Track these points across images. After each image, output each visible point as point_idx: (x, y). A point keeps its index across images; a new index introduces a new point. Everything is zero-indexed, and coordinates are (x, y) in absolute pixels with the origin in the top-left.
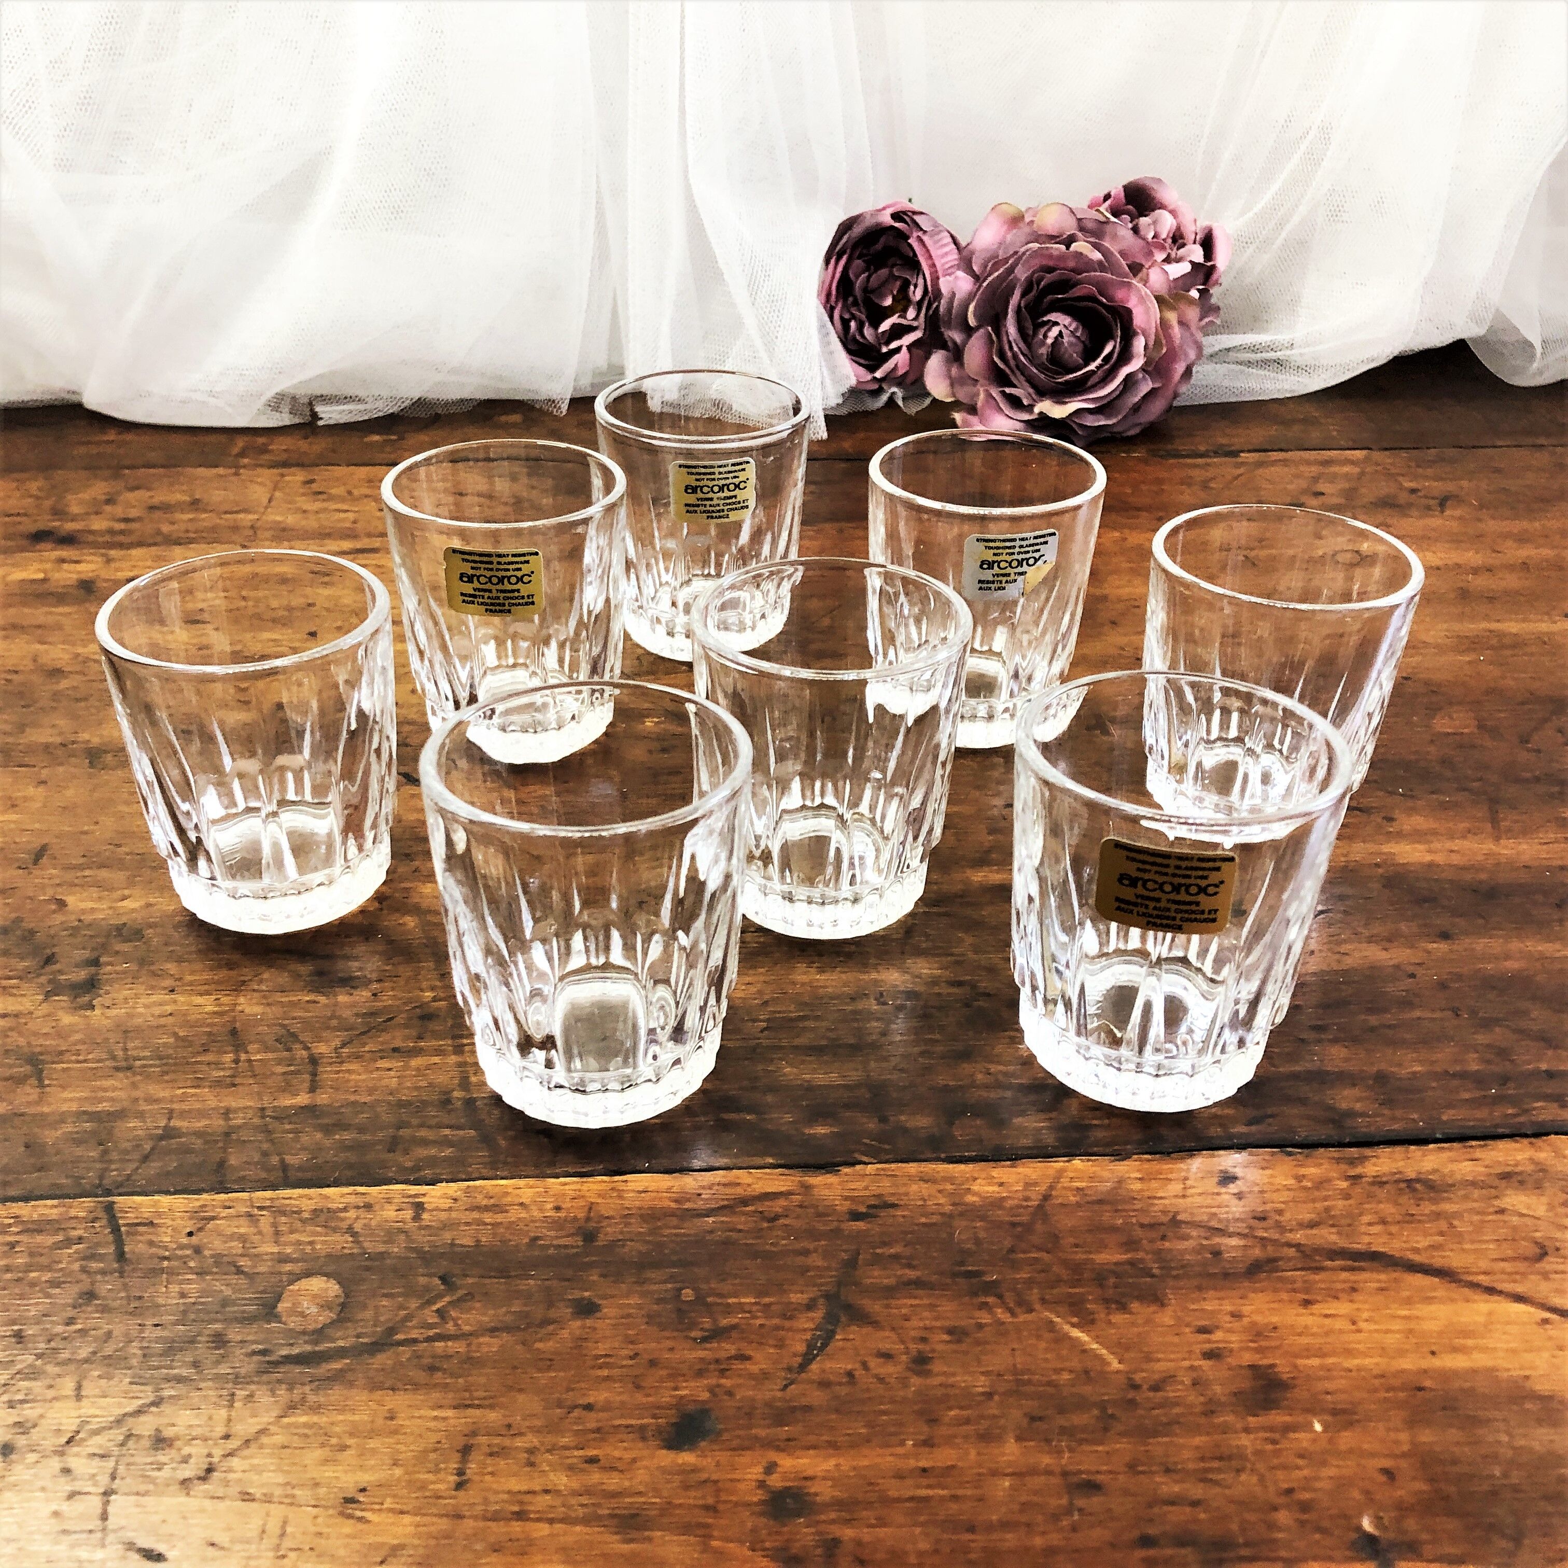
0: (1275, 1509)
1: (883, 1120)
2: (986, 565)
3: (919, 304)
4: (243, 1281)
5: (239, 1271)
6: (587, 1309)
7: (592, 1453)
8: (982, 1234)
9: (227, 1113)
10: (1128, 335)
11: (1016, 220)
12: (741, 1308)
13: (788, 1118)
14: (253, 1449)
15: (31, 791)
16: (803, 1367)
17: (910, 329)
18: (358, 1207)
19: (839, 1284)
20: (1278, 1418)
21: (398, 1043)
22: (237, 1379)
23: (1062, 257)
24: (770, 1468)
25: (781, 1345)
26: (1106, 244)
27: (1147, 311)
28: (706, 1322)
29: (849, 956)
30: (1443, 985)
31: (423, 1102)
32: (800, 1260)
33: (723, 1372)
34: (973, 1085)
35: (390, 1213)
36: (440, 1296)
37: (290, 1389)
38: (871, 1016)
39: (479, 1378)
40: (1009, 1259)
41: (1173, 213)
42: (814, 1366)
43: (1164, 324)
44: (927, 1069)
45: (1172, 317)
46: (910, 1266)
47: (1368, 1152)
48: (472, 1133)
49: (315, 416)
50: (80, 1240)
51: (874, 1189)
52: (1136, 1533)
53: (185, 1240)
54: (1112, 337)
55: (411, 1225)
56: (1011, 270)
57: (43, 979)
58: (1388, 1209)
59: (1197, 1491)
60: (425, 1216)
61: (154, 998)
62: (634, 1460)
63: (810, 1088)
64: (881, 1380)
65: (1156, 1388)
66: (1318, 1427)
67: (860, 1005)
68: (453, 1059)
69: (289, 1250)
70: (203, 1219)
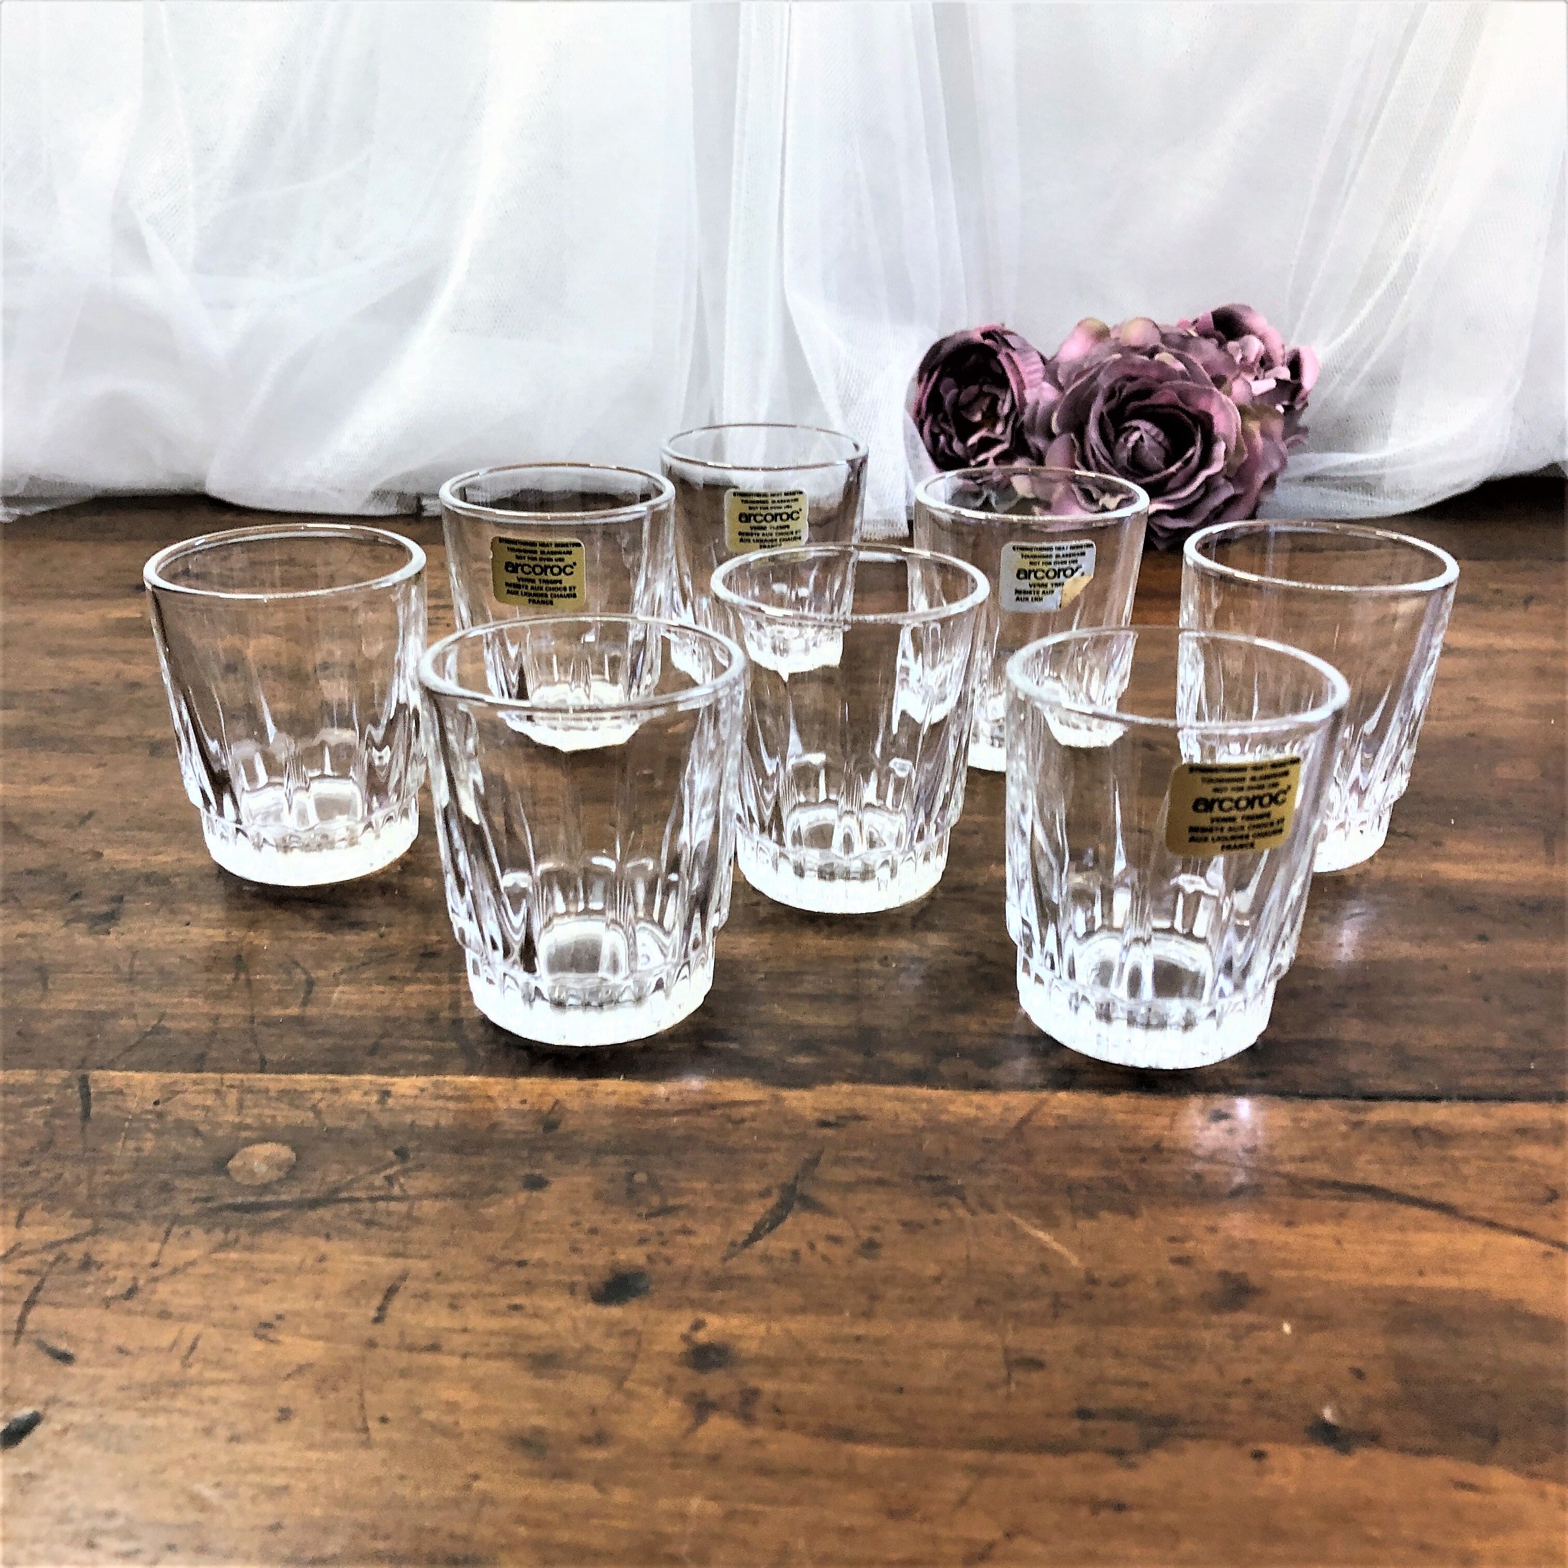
0: (1228, 1395)
1: (868, 1054)
2: (1023, 574)
3: (1007, 418)
4: (199, 1143)
5: (197, 1133)
6: (536, 1184)
7: (517, 1301)
8: (952, 1146)
9: (216, 1018)
10: (1209, 441)
11: (1102, 334)
12: (694, 1192)
13: (772, 1048)
14: (179, 1276)
15: (90, 771)
16: (747, 1244)
17: (997, 442)
18: (324, 1091)
19: (797, 1178)
20: (1244, 1318)
21: (397, 973)
22: (177, 1220)
23: (1144, 366)
24: (698, 1325)
25: (728, 1223)
26: (1190, 356)
27: (1228, 416)
28: (655, 1201)
29: (860, 928)
30: (1476, 978)
31: (409, 1019)
32: (759, 1157)
33: (663, 1244)
34: (967, 1032)
35: (355, 1097)
36: (391, 1164)
37: (227, 1231)
38: (871, 974)
39: (416, 1234)
40: (976, 1168)
41: (1262, 339)
42: (760, 1244)
43: (1245, 433)
44: (922, 1019)
45: (1254, 426)
46: (872, 1168)
47: (1372, 1104)
48: (453, 1044)
49: (421, 508)
50: (49, 1101)
51: (847, 1104)
52: (1074, 1405)
53: (150, 1107)
54: (1193, 444)
55: (375, 1108)
56: (1093, 378)
57: (66, 911)
58: (1389, 1151)
59: (1147, 1375)
60: (391, 1102)
61: (168, 930)
62: (559, 1310)
63: (800, 1027)
64: (825, 1258)
65: (1115, 1284)
66: (1287, 1328)
67: (863, 965)
68: (446, 988)
69: (249, 1121)
70: (171, 1092)
